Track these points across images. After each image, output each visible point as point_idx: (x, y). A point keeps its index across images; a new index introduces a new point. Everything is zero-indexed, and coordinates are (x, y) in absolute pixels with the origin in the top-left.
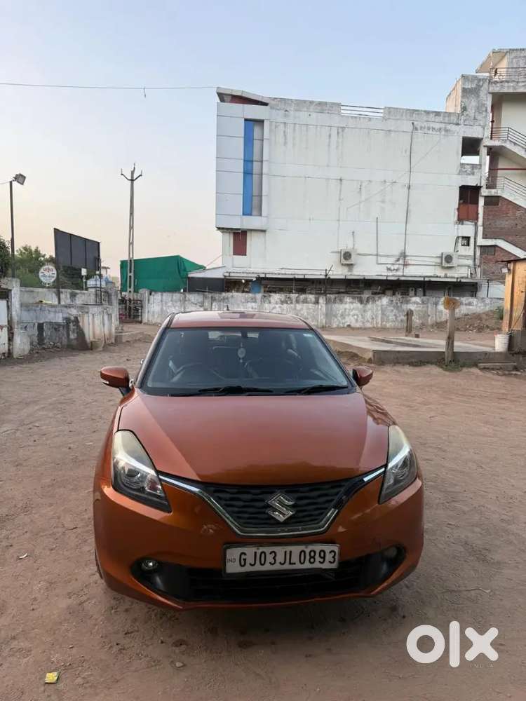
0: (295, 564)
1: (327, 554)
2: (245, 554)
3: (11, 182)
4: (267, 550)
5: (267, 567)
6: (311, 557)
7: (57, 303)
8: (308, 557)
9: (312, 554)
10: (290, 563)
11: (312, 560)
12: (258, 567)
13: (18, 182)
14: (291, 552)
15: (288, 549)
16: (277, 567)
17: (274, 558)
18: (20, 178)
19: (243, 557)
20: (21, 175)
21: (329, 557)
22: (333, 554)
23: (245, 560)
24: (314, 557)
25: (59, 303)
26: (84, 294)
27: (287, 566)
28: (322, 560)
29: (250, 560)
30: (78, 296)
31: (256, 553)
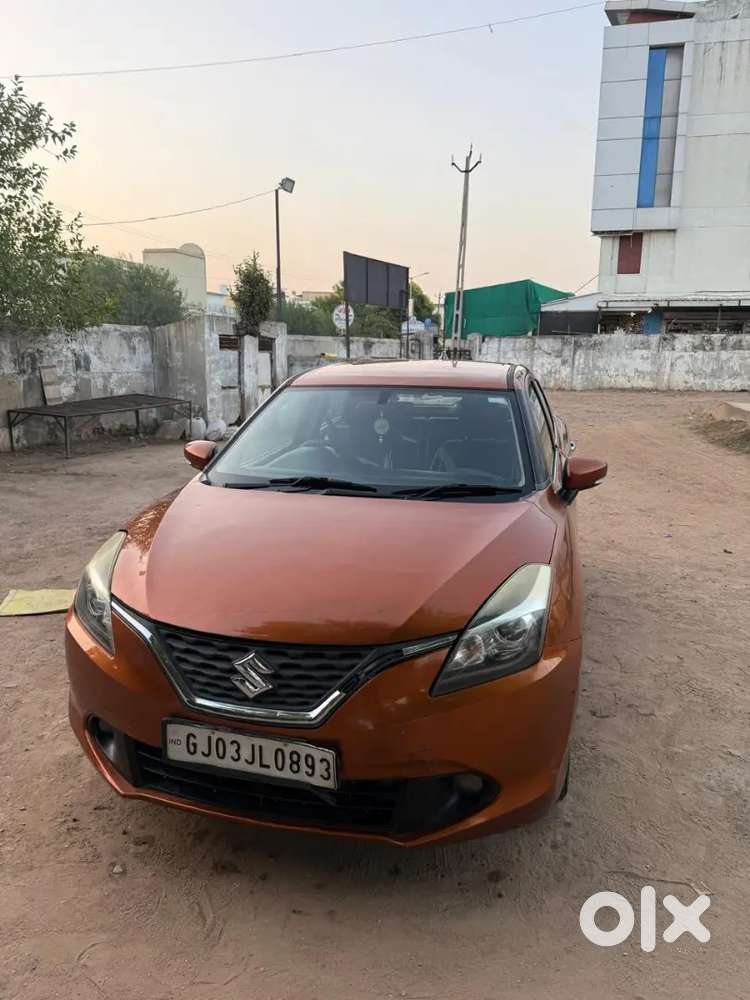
0: (268, 767)
1: (318, 765)
2: (194, 737)
3: (277, 191)
4: (229, 737)
5: (227, 763)
6: (293, 762)
7: (345, 356)
8: (288, 761)
9: (295, 758)
10: (262, 765)
11: (295, 767)
12: (213, 760)
13: (286, 190)
14: (261, 747)
15: (258, 742)
16: (241, 766)
17: (237, 751)
18: (288, 184)
19: (192, 740)
20: (288, 179)
21: (320, 768)
22: (325, 764)
23: (195, 745)
24: (297, 763)
25: (348, 355)
26: (383, 343)
27: (255, 769)
28: (310, 771)
29: (203, 747)
30: (374, 346)
31: (210, 738)
